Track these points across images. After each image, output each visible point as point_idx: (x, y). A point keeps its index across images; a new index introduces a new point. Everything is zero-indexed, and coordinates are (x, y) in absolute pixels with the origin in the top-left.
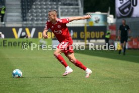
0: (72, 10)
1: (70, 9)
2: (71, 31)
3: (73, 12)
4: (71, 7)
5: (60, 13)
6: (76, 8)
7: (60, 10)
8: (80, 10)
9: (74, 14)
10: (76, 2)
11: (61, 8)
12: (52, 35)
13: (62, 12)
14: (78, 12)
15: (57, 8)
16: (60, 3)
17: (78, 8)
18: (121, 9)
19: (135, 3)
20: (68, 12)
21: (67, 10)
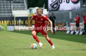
0: (20, 6)
1: (19, 6)
2: (20, 20)
3: (21, 7)
4: (19, 4)
5: (12, 8)
6: (22, 5)
7: (12, 7)
8: (25, 6)
9: (21, 8)
11: (13, 5)
12: (7, 22)
13: (14, 8)
14: (24, 7)
15: (10, 5)
16: (12, 2)
17: (24, 5)
18: (52, 5)
19: (61, 2)
20: (17, 7)
21: (16, 7)
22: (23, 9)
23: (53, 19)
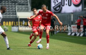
0: (24, 8)
1: (23, 8)
3: (25, 9)
4: (24, 6)
5: (17, 10)
6: (26, 7)
7: (17, 8)
9: (25, 10)
10: (26, 4)
11: (18, 7)
13: (18, 9)
14: (28, 9)
15: (15, 7)
16: (17, 4)
17: (28, 7)
19: (63, 4)
20: (21, 9)
21: (21, 8)
22: (27, 11)
23: (53, 21)
